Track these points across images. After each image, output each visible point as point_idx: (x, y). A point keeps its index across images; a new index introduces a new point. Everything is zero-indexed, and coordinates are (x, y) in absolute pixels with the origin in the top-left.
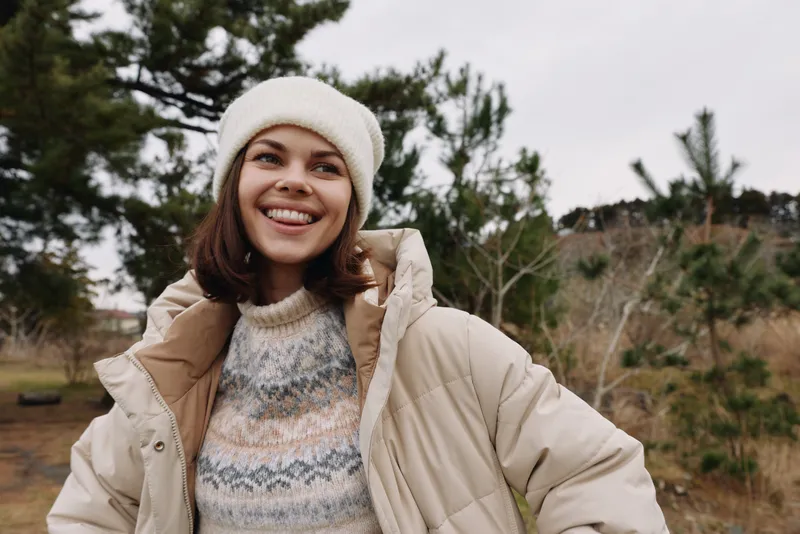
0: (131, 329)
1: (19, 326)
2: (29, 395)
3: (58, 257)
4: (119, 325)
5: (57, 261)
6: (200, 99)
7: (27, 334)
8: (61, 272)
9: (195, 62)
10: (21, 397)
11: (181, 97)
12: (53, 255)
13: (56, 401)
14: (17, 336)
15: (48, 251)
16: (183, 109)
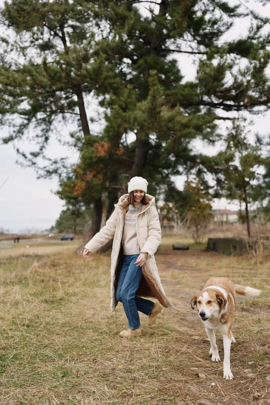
0: (234, 220)
1: (177, 218)
2: (176, 246)
3: (194, 183)
4: (227, 218)
5: (194, 185)
6: (229, 103)
7: (181, 222)
8: (196, 190)
9: (222, 89)
10: (173, 246)
11: (221, 104)
12: (191, 182)
13: (188, 249)
14: (177, 223)
15: (189, 180)
16: (223, 109)
